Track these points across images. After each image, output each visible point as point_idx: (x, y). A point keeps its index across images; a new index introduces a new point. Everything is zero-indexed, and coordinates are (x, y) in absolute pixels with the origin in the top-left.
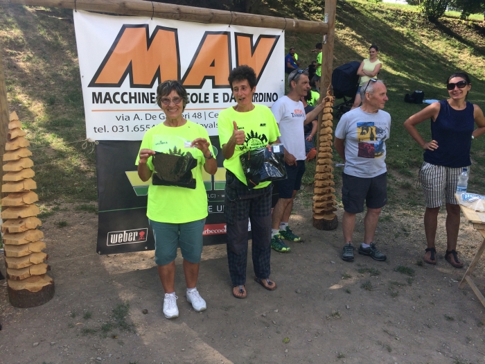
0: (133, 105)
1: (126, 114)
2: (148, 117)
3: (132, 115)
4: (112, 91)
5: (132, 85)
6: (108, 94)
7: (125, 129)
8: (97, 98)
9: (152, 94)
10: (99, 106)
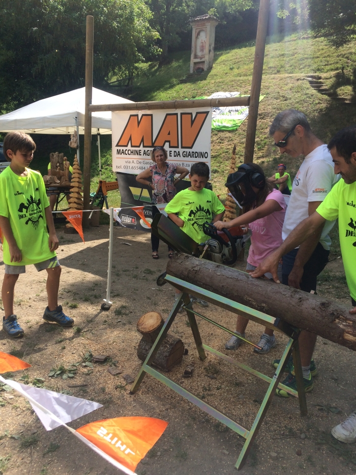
0: (132, 156)
1: (129, 160)
2: (138, 162)
3: (131, 160)
4: (124, 148)
5: (132, 146)
6: (123, 150)
7: (128, 167)
8: (118, 152)
9: (140, 150)
10: (119, 156)
